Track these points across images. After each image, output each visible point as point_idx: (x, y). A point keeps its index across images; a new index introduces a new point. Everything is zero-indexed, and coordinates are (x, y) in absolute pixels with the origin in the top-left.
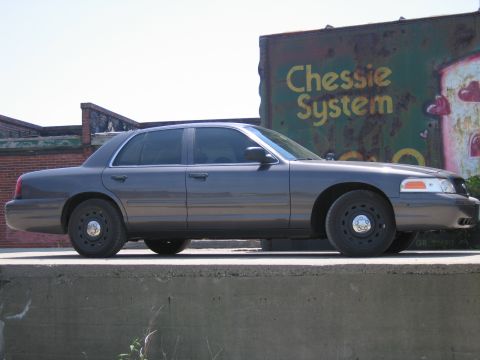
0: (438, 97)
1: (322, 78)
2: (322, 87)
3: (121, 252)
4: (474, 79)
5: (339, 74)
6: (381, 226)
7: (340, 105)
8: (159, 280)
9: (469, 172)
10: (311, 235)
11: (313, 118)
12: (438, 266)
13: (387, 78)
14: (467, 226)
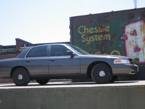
0: (124, 34)
1: (89, 29)
2: (89, 32)
3: (29, 84)
4: (135, 29)
5: (94, 28)
6: (108, 74)
7: (94, 37)
8: (41, 92)
9: (134, 57)
10: (87, 78)
11: (86, 42)
12: (126, 86)
13: (109, 29)
14: (134, 74)
